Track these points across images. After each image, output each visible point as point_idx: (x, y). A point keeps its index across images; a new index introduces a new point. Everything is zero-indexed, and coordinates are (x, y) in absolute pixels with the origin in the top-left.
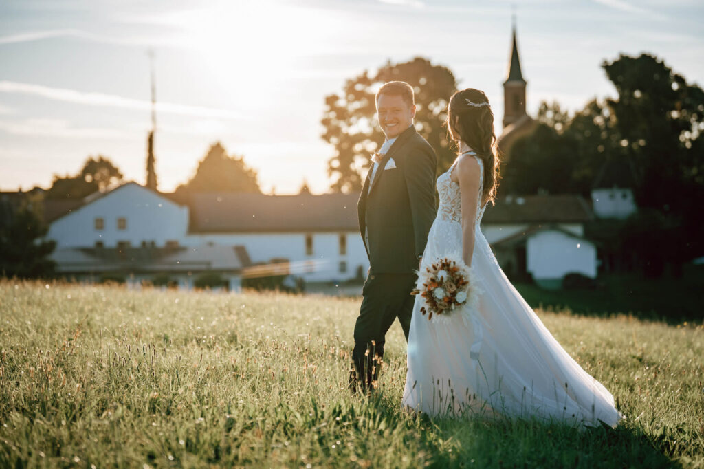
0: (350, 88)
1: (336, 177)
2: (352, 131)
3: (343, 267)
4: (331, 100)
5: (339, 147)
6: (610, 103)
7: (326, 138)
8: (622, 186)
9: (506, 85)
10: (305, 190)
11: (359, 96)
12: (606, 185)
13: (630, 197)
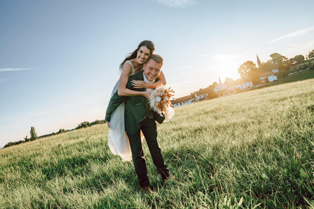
0: (240, 66)
1: (241, 77)
2: (242, 71)
3: (246, 86)
4: (239, 69)
5: (241, 74)
6: (272, 60)
7: (239, 73)
8: (276, 69)
9: (257, 62)
10: (238, 79)
11: (242, 67)
12: (274, 69)
13: (277, 69)
